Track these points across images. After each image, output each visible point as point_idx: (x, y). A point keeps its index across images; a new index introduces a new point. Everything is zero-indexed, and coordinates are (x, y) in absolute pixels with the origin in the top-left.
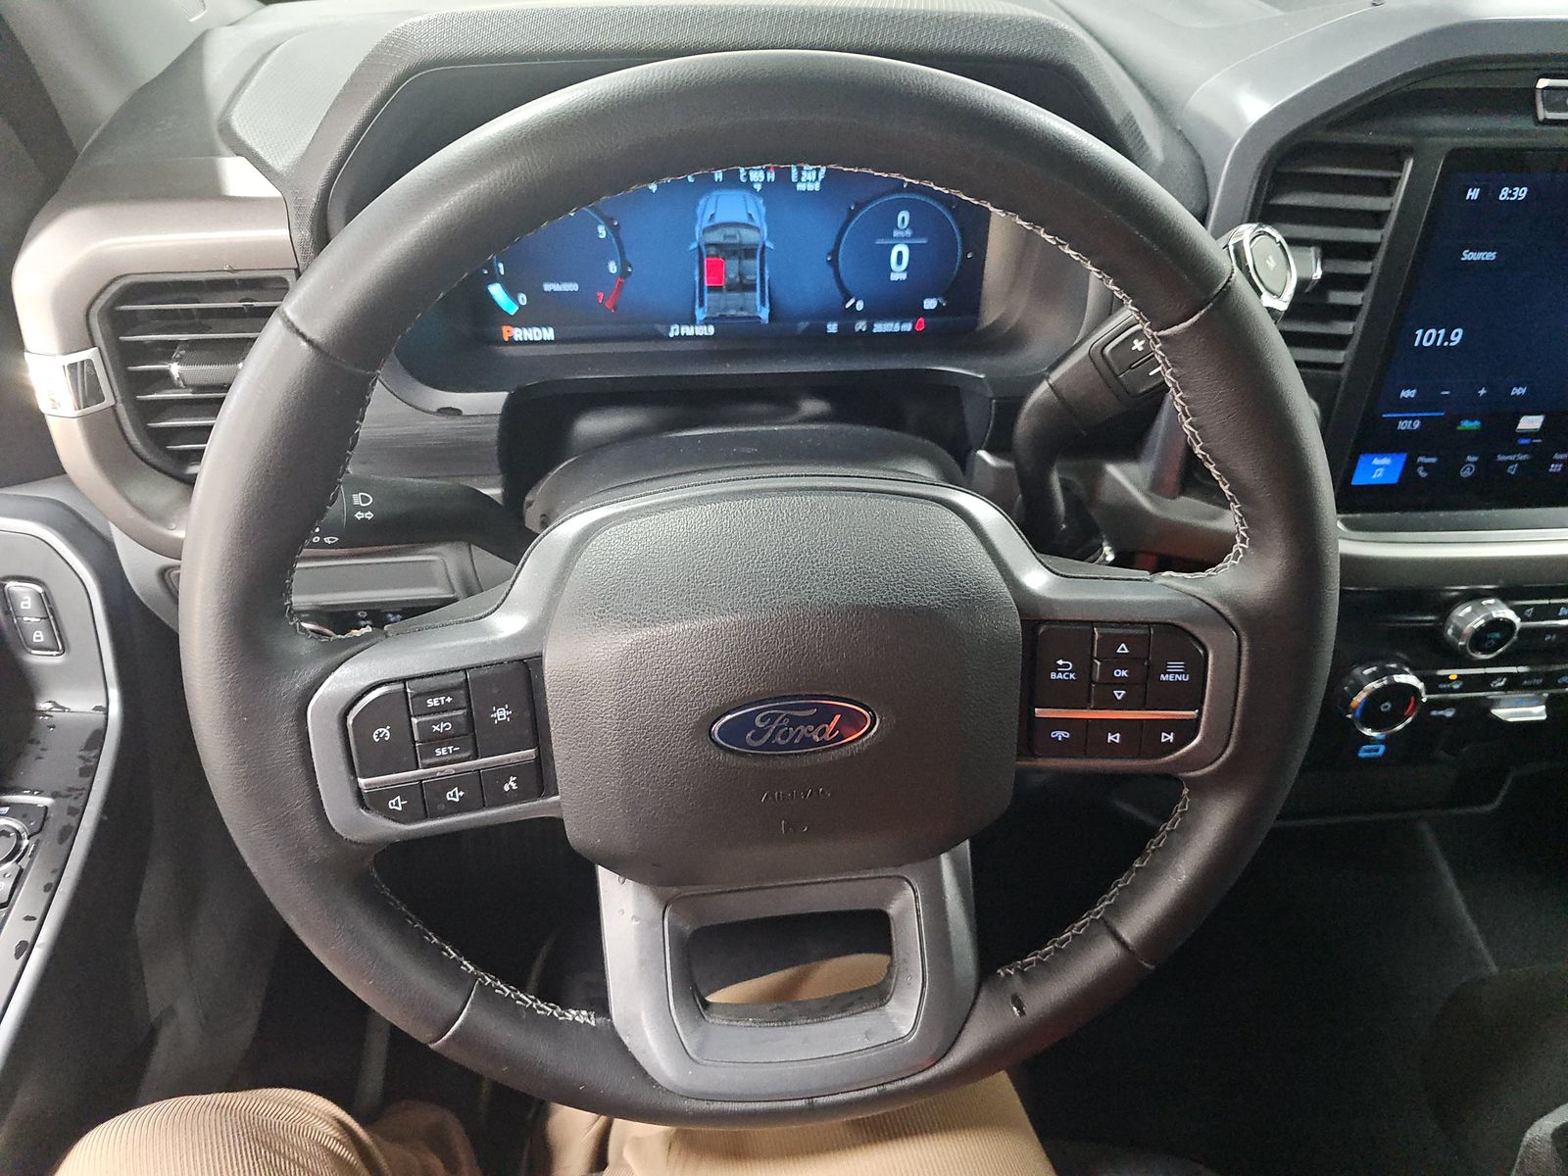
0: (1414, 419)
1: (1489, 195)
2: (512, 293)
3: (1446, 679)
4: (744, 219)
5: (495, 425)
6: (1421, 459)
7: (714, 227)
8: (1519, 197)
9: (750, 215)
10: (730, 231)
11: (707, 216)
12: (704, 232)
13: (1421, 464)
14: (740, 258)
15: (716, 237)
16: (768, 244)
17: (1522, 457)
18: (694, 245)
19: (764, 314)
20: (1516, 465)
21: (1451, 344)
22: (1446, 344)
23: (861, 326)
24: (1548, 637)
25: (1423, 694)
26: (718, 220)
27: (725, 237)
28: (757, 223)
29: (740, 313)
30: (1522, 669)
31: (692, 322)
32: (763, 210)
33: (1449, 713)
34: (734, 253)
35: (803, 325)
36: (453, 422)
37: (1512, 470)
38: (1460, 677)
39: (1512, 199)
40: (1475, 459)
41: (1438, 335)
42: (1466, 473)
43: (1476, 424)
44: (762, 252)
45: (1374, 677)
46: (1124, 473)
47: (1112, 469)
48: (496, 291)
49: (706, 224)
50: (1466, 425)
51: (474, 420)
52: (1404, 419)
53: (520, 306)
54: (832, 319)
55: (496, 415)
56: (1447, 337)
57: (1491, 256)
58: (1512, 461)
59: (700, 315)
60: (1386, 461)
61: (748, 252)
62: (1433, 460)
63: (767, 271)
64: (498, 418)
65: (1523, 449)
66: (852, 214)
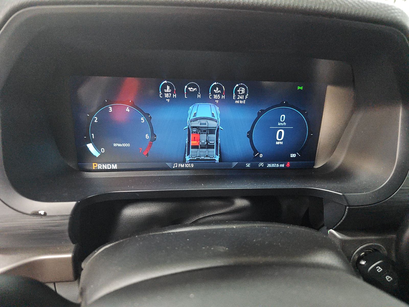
2: (98, 148)
4: (210, 116)
5: (67, 221)
7: (196, 119)
9: (213, 114)
10: (203, 121)
11: (193, 114)
12: (191, 121)
14: (207, 134)
15: (197, 124)
16: (220, 127)
18: (187, 127)
19: (217, 158)
23: (262, 164)
26: (198, 116)
27: (201, 124)
28: (216, 118)
29: (206, 158)
31: (184, 161)
32: (219, 112)
34: (205, 131)
35: (235, 164)
36: (41, 219)
44: (218, 131)
48: (90, 146)
49: (192, 118)
51: (55, 218)
53: (102, 154)
54: (248, 161)
55: (67, 215)
59: (188, 158)
61: (211, 131)
63: (219, 140)
64: (68, 217)
66: (259, 115)
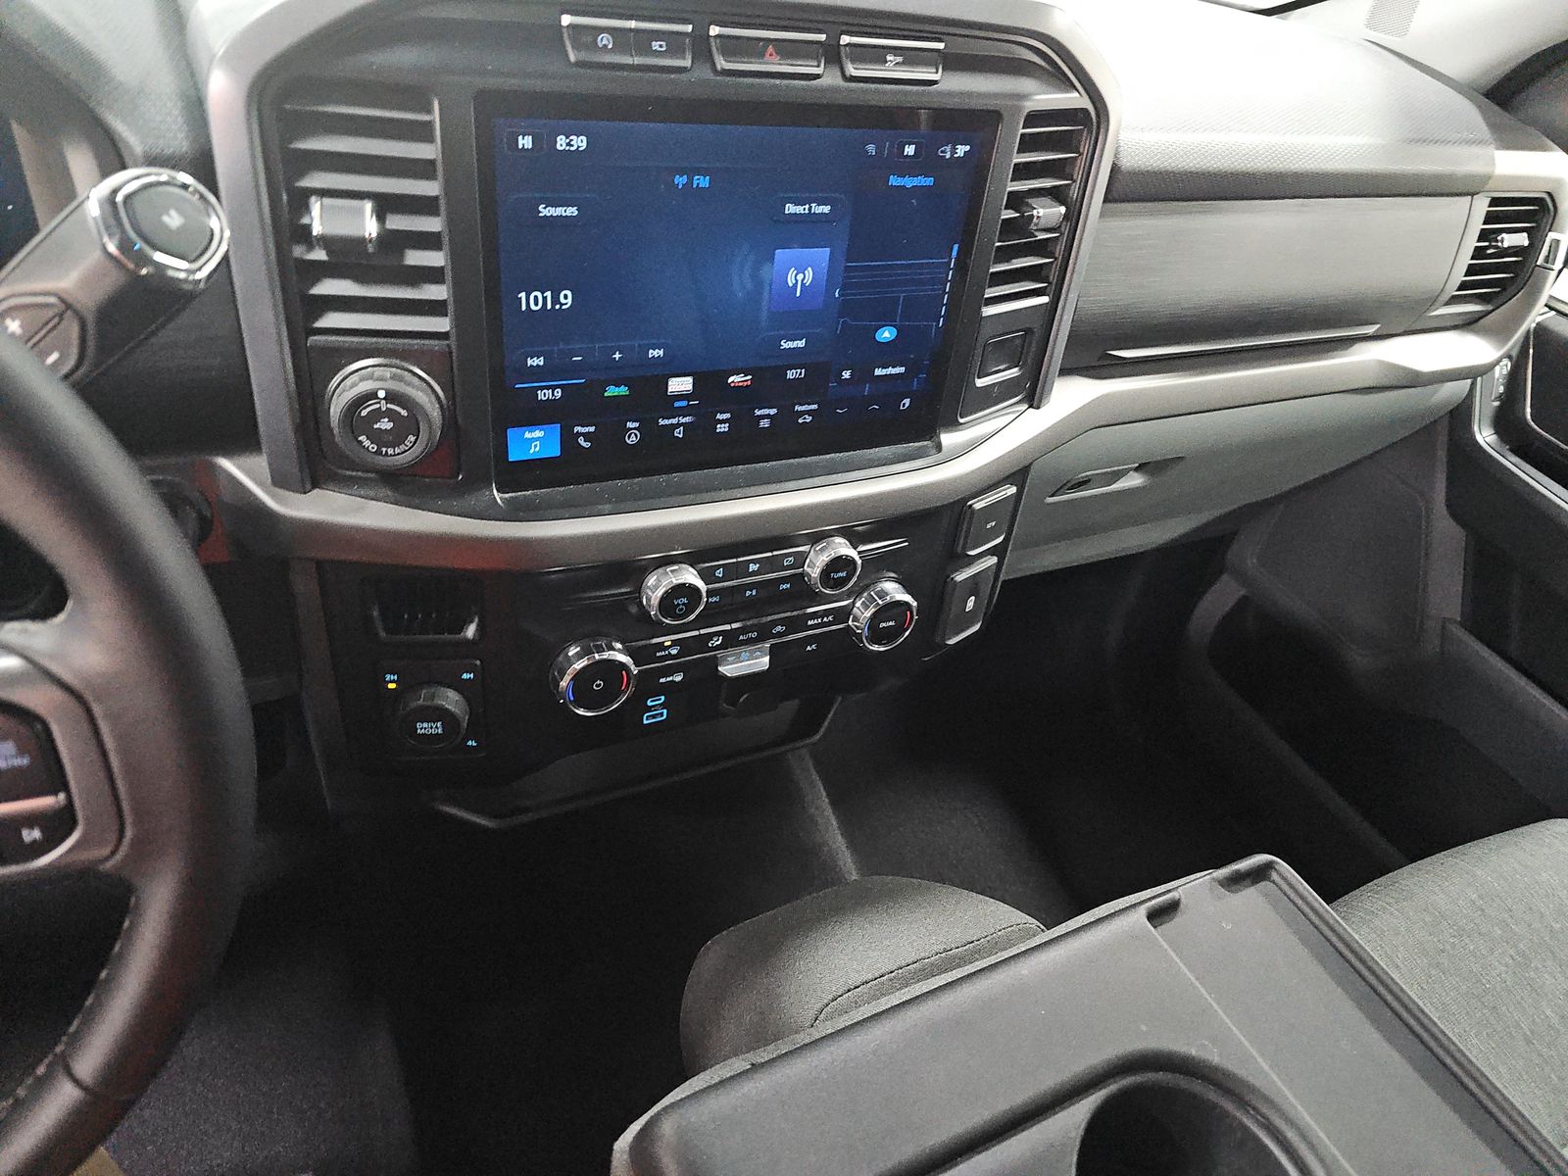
0: (554, 388)
1: (544, 142)
3: (661, 646)
6: (577, 429)
8: (579, 147)
13: (579, 434)
17: (687, 419)
20: (682, 428)
21: (564, 307)
22: (557, 307)
24: (748, 593)
25: (633, 667)
30: (735, 626)
33: (678, 678)
37: (679, 433)
38: (675, 643)
39: (572, 149)
40: (637, 425)
41: (545, 299)
42: (632, 440)
43: (623, 390)
45: (579, 656)
46: (239, 467)
47: (225, 463)
50: (612, 391)
52: (542, 388)
56: (556, 300)
57: (572, 211)
58: (678, 424)
60: (538, 434)
62: (592, 429)
65: (682, 412)
